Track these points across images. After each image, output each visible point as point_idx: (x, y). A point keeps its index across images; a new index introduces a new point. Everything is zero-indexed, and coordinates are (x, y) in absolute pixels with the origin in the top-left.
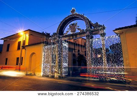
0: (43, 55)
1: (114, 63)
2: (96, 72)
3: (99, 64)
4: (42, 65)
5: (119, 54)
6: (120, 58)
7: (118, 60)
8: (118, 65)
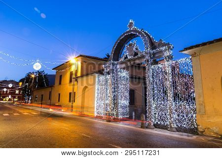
0: (96, 89)
1: (183, 102)
2: (159, 114)
3: (163, 102)
4: (96, 103)
5: (190, 87)
6: (191, 93)
7: (189, 96)
8: (189, 104)
